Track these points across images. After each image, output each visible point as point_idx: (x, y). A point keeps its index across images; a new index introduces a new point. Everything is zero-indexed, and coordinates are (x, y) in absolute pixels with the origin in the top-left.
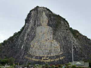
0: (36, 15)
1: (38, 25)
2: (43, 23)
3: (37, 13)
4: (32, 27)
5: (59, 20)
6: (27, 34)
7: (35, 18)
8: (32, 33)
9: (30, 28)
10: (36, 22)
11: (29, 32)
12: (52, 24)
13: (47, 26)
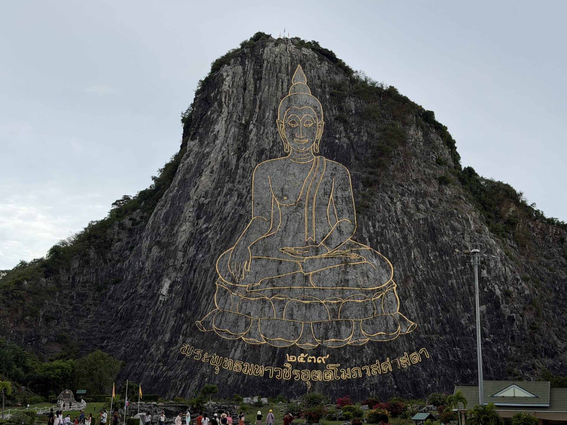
1: (261, 152)
3: (258, 79)
4: (225, 165)
5: (395, 118)
6: (193, 206)
7: (244, 108)
8: (225, 203)
9: (212, 172)
10: (253, 133)
11: (209, 195)
12: (351, 144)
13: (316, 155)
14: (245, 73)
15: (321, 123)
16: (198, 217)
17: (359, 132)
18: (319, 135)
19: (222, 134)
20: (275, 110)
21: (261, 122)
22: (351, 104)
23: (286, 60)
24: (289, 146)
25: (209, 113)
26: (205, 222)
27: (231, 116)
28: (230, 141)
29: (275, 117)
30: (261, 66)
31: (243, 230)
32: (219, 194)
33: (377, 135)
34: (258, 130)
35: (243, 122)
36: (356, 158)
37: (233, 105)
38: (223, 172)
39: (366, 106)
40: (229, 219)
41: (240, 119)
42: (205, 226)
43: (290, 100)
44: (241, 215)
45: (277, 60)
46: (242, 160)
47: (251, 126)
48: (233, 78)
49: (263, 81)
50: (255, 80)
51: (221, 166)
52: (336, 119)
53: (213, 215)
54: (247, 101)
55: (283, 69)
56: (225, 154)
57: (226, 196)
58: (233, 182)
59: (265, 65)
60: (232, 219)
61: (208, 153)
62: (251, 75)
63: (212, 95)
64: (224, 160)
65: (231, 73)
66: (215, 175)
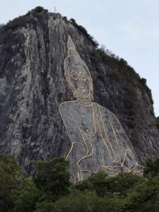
0: (43, 47)
1: (60, 95)
2: (76, 87)
3: (47, 41)
4: (37, 101)
5: (128, 81)
6: (19, 128)
7: (41, 61)
8: (46, 129)
9: (28, 105)
10: (51, 80)
11: (30, 122)
12: (111, 96)
13: (93, 101)
14: (38, 36)
15: (90, 79)
16: (24, 137)
17: (112, 89)
18: (91, 88)
19: (29, 78)
20: (62, 66)
21: (54, 73)
22: (102, 67)
23: (62, 31)
24: (75, 93)
25: (13, 60)
26: (32, 141)
27: (34, 66)
28: (37, 84)
29: (63, 71)
30: (48, 32)
31: (68, 150)
32: (38, 122)
33: (123, 92)
34: (54, 79)
35: (43, 71)
36: (116, 106)
37: (34, 58)
38: (36, 106)
39: (111, 70)
40: (53, 141)
41: (40, 69)
42: (33, 144)
43: (69, 60)
44: (62, 140)
45: (57, 29)
46: (48, 99)
47: (49, 76)
48: (31, 38)
49: (50, 44)
50: (45, 42)
51: (34, 101)
52: (98, 77)
53: (37, 137)
54: (42, 56)
55: (61, 37)
56: (35, 93)
57: (45, 124)
58: (46, 114)
59: (50, 32)
60: (56, 142)
61: (18, 90)
62: (42, 38)
63: (14, 47)
64: (36, 97)
65: (28, 34)
66: (30, 108)
